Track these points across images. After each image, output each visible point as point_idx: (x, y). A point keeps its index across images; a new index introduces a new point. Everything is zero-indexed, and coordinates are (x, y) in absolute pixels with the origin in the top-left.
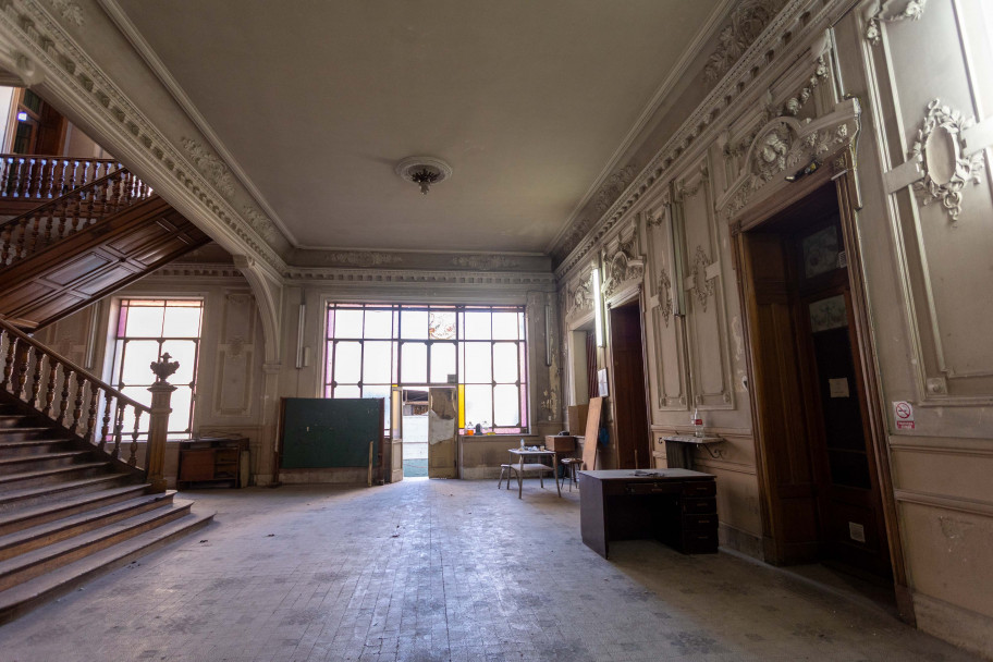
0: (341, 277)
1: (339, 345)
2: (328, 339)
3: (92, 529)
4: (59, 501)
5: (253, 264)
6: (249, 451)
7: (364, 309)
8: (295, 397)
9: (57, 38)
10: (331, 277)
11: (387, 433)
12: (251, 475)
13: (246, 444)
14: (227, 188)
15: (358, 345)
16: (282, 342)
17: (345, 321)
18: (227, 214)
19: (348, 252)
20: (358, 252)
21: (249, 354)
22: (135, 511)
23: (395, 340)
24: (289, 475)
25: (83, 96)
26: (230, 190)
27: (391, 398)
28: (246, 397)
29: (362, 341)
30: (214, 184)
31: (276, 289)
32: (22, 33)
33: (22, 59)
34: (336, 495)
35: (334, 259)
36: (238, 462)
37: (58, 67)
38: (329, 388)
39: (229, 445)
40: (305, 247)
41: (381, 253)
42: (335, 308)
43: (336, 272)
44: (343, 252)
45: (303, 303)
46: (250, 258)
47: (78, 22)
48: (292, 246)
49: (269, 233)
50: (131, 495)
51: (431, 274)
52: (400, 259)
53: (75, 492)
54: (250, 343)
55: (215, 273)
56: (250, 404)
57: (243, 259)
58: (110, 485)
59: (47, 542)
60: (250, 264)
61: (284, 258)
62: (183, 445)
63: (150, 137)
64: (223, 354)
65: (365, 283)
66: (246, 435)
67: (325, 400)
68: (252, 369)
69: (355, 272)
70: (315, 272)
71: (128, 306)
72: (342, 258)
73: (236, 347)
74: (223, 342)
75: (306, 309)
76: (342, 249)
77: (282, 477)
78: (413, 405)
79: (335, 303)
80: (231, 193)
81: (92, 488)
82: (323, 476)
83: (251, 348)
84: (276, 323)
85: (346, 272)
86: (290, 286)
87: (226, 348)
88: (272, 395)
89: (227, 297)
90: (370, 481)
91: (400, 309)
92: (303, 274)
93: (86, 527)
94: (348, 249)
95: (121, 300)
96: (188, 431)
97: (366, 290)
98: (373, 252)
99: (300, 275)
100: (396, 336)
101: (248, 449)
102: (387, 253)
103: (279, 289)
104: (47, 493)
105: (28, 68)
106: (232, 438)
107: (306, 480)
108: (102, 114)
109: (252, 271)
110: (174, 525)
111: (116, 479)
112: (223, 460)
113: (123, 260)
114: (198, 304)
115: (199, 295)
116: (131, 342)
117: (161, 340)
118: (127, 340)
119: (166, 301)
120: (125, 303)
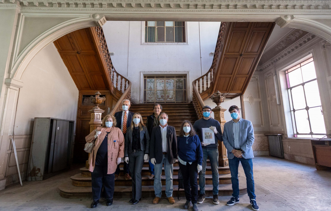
62: (314, 142)
71: (288, 73)
89: (324, 47)
113: (241, 55)
114: (312, 59)
115: (309, 53)
116: (293, 89)
117: (303, 84)
118: (291, 88)
119: (300, 63)
120: (287, 72)
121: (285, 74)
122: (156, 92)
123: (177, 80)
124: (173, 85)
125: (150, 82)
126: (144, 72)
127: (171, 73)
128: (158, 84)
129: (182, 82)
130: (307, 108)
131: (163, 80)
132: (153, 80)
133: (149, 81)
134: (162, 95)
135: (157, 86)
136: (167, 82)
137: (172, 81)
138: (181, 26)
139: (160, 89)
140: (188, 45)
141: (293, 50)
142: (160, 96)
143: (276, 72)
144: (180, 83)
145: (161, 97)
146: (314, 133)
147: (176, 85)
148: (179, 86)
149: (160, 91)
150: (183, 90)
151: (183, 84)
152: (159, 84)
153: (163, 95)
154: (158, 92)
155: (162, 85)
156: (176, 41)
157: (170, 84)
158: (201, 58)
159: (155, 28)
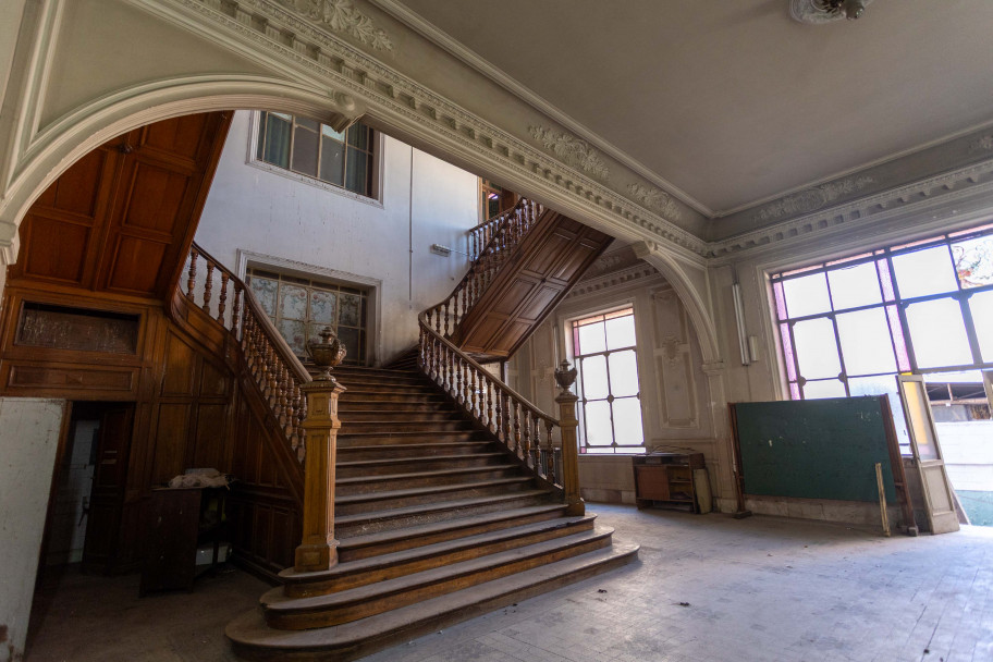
0: (780, 236)
1: (797, 327)
2: (779, 322)
3: (489, 554)
4: (471, 516)
5: (656, 248)
6: (707, 469)
7: (825, 270)
8: (747, 400)
9: (368, 67)
10: (766, 240)
11: (905, 451)
12: (713, 498)
13: (700, 461)
14: (598, 169)
15: (828, 322)
16: (719, 336)
17: (799, 294)
18: (604, 197)
19: (781, 199)
20: (795, 195)
21: (686, 355)
22: (543, 536)
23: (891, 303)
24: (761, 503)
25: (408, 115)
26: (601, 169)
27: (901, 393)
28: (692, 404)
29: (831, 315)
30: (581, 169)
31: (698, 275)
32: (336, 74)
33: (340, 97)
34: (822, 544)
35: (764, 216)
36: (691, 482)
37: (376, 94)
38: (795, 387)
39: (682, 461)
40: (723, 214)
41: (833, 182)
42: (781, 279)
43: (770, 232)
44: (774, 202)
45: (736, 281)
46: (650, 242)
47: (389, 47)
48: (707, 218)
49: (670, 208)
50: (546, 516)
51: (936, 182)
52: (869, 180)
53: (490, 508)
54: (685, 343)
55: (637, 275)
56: (697, 414)
57: (641, 245)
58: (529, 503)
59: (439, 563)
60: (652, 249)
61: (700, 236)
62: (637, 460)
63: (490, 135)
64: (659, 359)
65: (818, 233)
66: (699, 449)
67: (791, 403)
68: (692, 373)
69: (798, 223)
70: (742, 241)
71: (578, 326)
72: (774, 211)
73: (671, 349)
74: (658, 347)
75: (741, 289)
76: (769, 198)
77: (751, 504)
78: (966, 406)
79: (781, 272)
80: (605, 174)
81: (509, 505)
82: (809, 509)
83: (686, 348)
84: (708, 320)
85: (784, 228)
86: (716, 267)
87: (661, 352)
88: (718, 403)
89: (653, 297)
90: (886, 528)
91: (888, 255)
92: (728, 247)
93: (482, 550)
94: (777, 196)
95: (572, 322)
96: (643, 445)
97: (820, 243)
98: (819, 187)
99: (725, 250)
100: (890, 296)
101: (703, 466)
102: (842, 179)
103: (702, 273)
104: (460, 508)
105: (347, 103)
106: (684, 453)
107: (784, 512)
108: (432, 127)
109: (657, 256)
110: (581, 560)
111: (536, 497)
112: (679, 478)
113: (544, 280)
114: (631, 311)
115: (628, 302)
116: (585, 360)
117: (607, 354)
118: (582, 358)
119: (604, 314)
120: (575, 324)
121: (573, 328)
122: (280, 322)
123: (343, 297)
124: (330, 310)
125: (264, 288)
126: (253, 254)
127: (333, 275)
128: (288, 300)
129: (355, 305)
130: (610, 399)
131: (303, 290)
132: (274, 284)
133: (259, 285)
134: (298, 335)
135: (282, 306)
136: (315, 298)
137: (330, 298)
138: (365, 149)
139: (294, 318)
140: (383, 208)
141: (598, 287)
142: (292, 337)
143: (556, 320)
144: (352, 308)
145: (293, 342)
146: (619, 444)
147: (341, 311)
148: (348, 316)
149: (291, 322)
150: (359, 327)
151: (359, 311)
152: (291, 300)
153: (302, 336)
154: (286, 323)
155: (301, 305)
156: (348, 188)
157: (323, 307)
158: (411, 251)
159: (291, 125)
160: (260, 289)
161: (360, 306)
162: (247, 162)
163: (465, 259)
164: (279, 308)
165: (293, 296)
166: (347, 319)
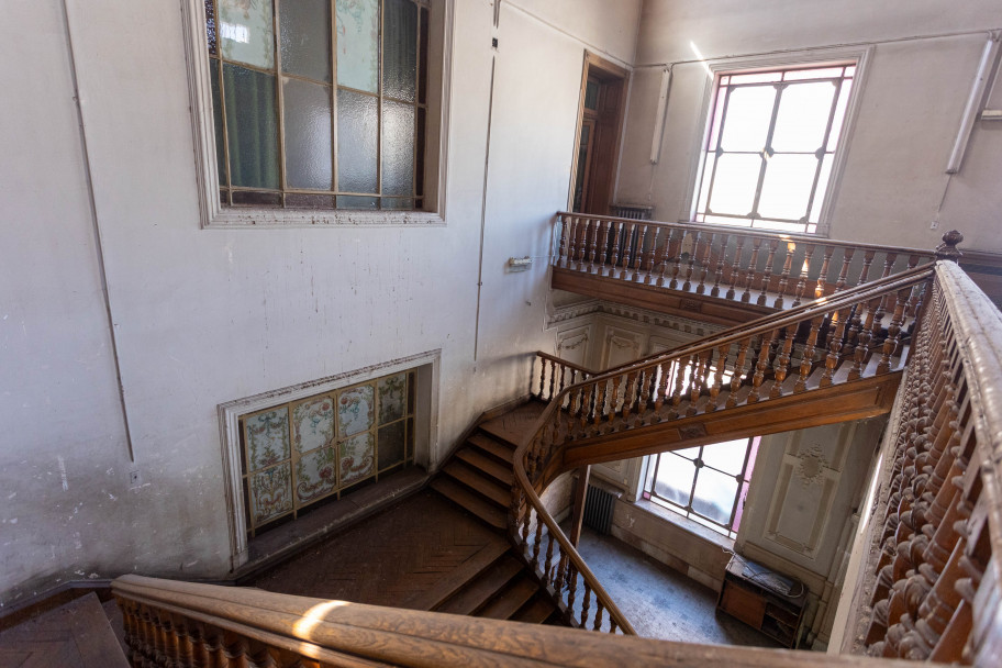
21: (829, 484)
28: (815, 534)
54: (835, 470)
56: (818, 546)
64: (789, 468)
73: (811, 466)
74: (793, 456)
83: (833, 476)
87: (795, 461)
122: (298, 463)
123: (383, 384)
124: (367, 409)
125: (266, 425)
128: (305, 425)
130: (699, 463)
131: (326, 400)
132: (282, 411)
133: (260, 425)
134: (324, 467)
135: (298, 438)
136: (345, 402)
137: (365, 394)
139: (316, 446)
140: (444, 223)
142: (317, 474)
144: (394, 393)
145: (319, 480)
147: (381, 405)
148: (390, 408)
149: (313, 455)
150: (405, 417)
151: (405, 394)
152: (310, 423)
153: (330, 465)
154: (306, 460)
155: (325, 424)
157: (355, 411)
158: (480, 284)
159: (275, 79)
160: (262, 429)
161: (406, 386)
162: (204, 222)
163: (546, 263)
164: (294, 444)
165: (311, 417)
166: (391, 413)
